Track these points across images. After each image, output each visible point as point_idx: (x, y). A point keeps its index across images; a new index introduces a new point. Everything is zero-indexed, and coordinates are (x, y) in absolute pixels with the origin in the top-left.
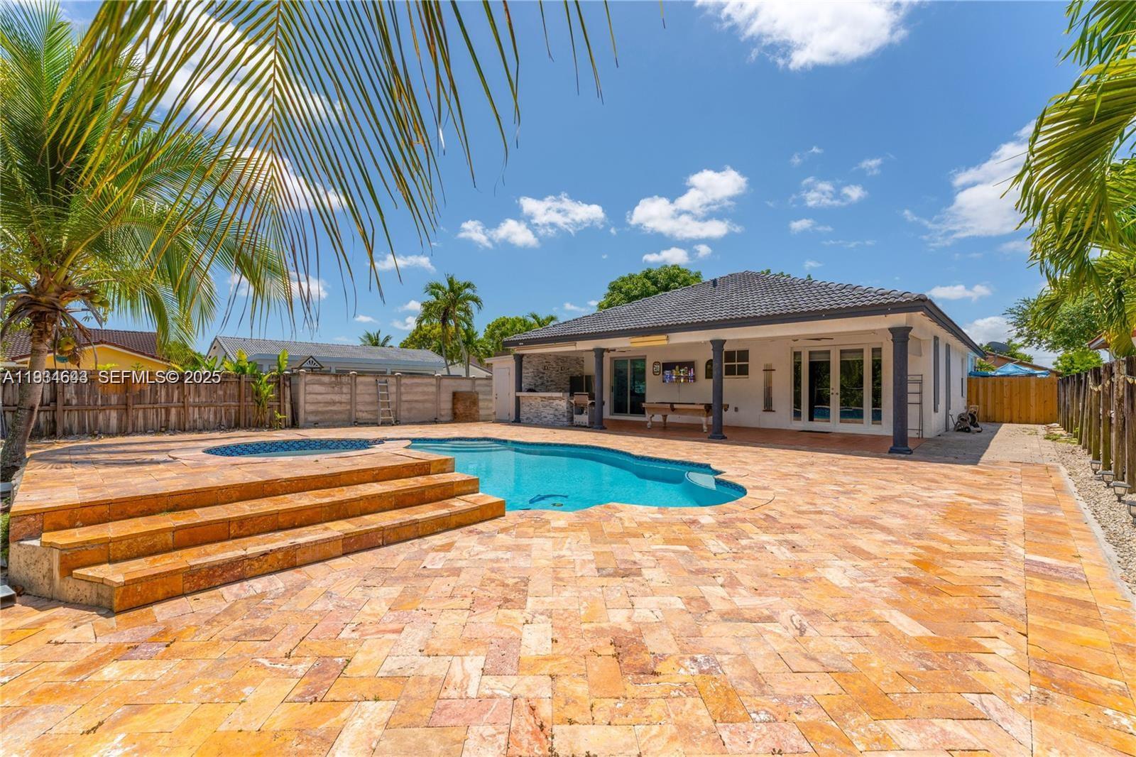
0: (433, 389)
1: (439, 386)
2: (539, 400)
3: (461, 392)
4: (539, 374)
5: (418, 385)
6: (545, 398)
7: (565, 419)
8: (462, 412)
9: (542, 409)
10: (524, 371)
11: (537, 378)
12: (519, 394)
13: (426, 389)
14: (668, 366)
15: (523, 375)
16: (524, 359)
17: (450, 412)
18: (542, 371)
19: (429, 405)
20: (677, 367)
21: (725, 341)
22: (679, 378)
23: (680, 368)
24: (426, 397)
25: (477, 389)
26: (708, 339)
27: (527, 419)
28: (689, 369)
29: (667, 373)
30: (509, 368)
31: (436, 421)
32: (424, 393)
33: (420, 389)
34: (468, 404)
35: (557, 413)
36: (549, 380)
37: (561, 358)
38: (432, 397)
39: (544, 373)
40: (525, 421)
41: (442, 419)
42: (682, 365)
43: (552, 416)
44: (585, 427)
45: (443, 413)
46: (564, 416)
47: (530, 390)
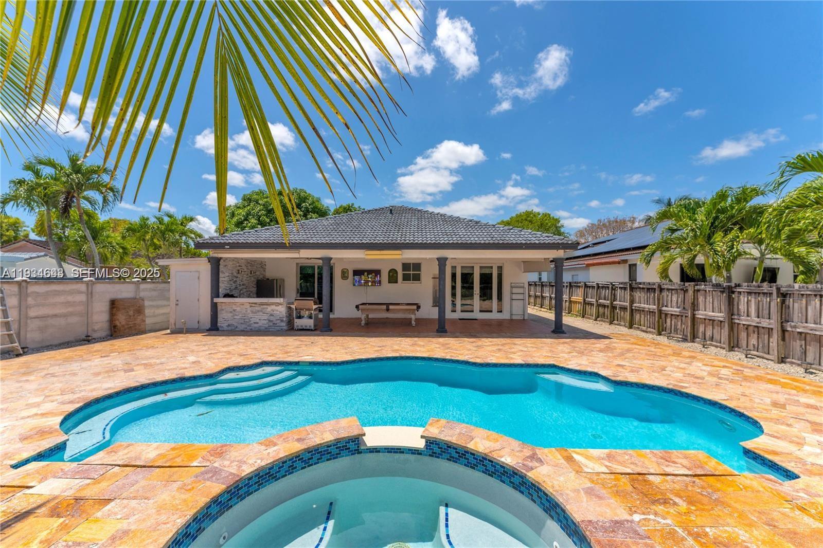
0: (83, 298)
1: (90, 294)
2: (248, 306)
3: (122, 300)
4: (233, 279)
5: (57, 293)
6: (256, 303)
7: (284, 324)
8: (123, 323)
9: (251, 315)
10: (221, 275)
11: (232, 282)
12: (216, 300)
13: (70, 298)
14: (357, 273)
15: (221, 279)
16: (221, 262)
17: (106, 325)
18: (235, 274)
19: (73, 320)
20: (366, 274)
21: (447, 258)
22: (367, 282)
23: (368, 275)
24: (70, 309)
25: (142, 294)
26: (436, 256)
27: (229, 326)
28: (376, 276)
29: (357, 278)
30: (199, 272)
31: (87, 340)
32: (68, 304)
33: (62, 299)
34: (131, 313)
35: (272, 318)
36: (241, 283)
37: (250, 262)
38: (80, 308)
39: (237, 277)
40: (226, 328)
41: (95, 335)
42: (370, 272)
43: (265, 322)
44: (312, 330)
45: (96, 328)
46: (282, 321)
47: (227, 296)
